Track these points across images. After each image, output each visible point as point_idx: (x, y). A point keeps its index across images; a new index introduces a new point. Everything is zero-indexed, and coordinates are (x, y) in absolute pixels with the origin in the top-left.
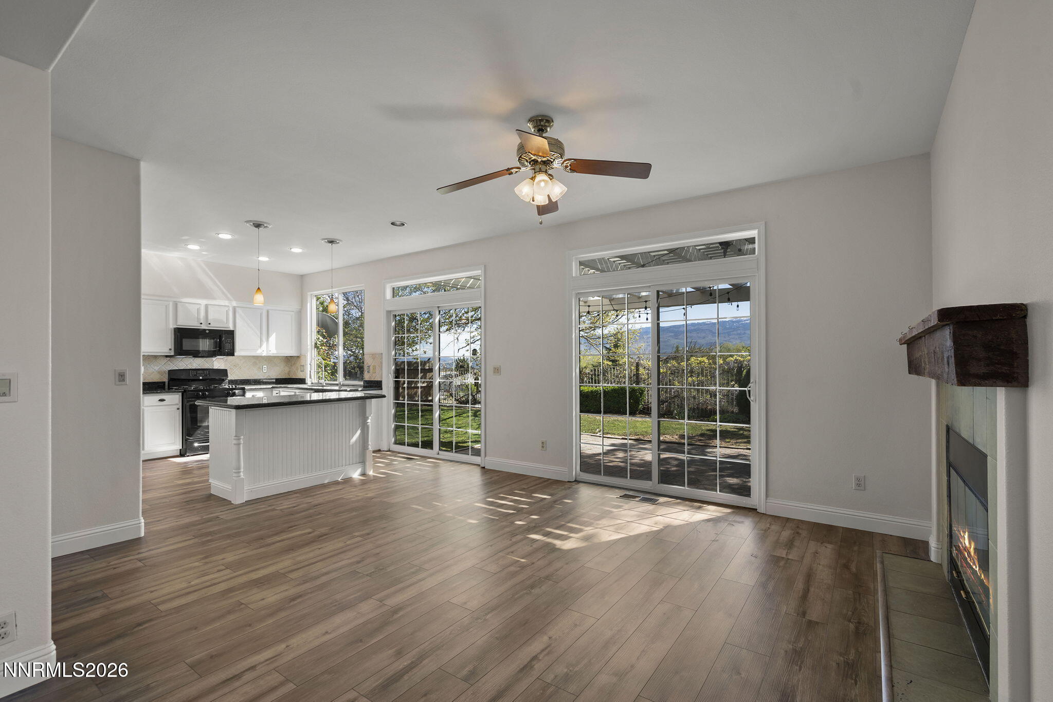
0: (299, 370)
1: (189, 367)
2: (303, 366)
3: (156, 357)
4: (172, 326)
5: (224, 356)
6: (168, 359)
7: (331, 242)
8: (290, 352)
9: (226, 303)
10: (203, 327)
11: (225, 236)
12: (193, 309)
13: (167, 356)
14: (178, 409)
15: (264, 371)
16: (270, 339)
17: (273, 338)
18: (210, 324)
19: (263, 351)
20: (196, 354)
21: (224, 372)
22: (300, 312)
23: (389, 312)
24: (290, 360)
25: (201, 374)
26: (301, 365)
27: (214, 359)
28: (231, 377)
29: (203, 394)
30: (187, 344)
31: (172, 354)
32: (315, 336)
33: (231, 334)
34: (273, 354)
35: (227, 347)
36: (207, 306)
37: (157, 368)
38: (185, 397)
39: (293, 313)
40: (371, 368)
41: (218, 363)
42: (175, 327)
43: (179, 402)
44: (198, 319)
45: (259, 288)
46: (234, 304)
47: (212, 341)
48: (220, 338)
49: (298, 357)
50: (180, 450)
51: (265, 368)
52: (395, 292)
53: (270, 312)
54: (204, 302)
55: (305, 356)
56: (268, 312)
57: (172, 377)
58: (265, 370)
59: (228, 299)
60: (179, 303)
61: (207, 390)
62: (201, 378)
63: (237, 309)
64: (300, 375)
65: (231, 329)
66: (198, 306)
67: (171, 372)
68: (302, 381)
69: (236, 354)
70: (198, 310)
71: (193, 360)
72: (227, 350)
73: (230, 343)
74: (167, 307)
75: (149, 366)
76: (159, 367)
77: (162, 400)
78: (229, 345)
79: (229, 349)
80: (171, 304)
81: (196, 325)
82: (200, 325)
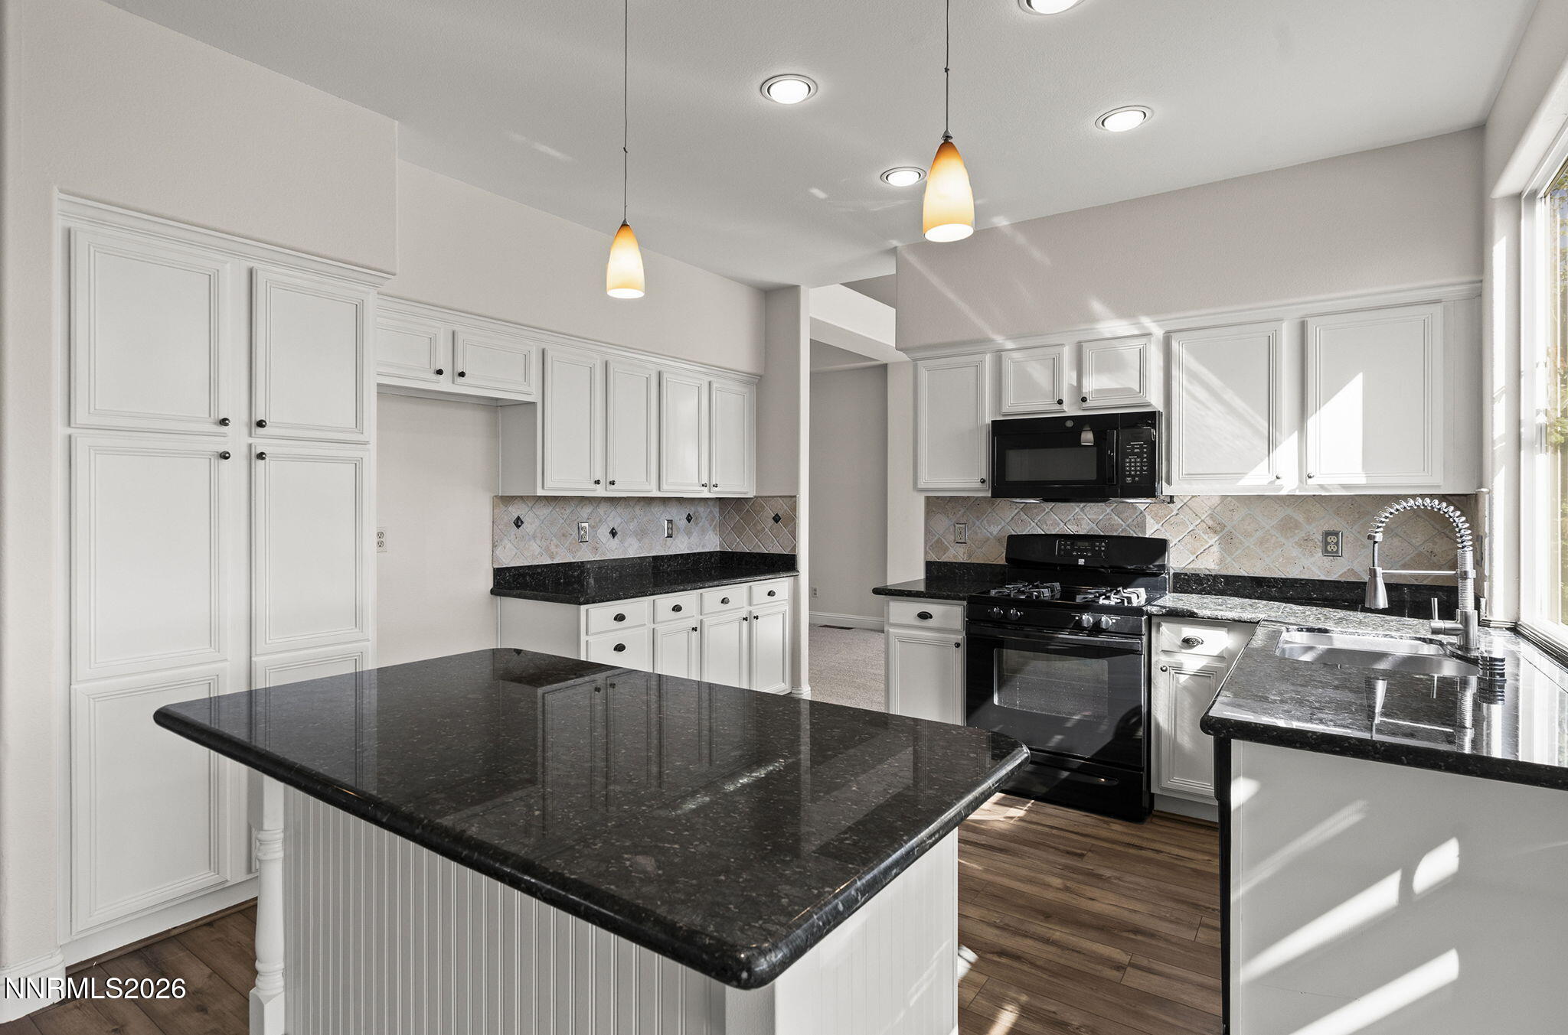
1: (1072, 529)
4: (988, 420)
9: (1145, 323)
14: (958, 645)
18: (1085, 399)
19: (1276, 480)
25: (1085, 550)
28: (1177, 566)
29: (1005, 614)
30: (1022, 465)
31: (988, 493)
33: (1146, 423)
35: (1133, 465)
42: (996, 418)
43: (962, 628)
44: (1054, 390)
49: (1472, 500)
53: (1313, 323)
54: (1070, 336)
56: (1303, 326)
57: (1012, 555)
60: (1004, 354)
62: (1082, 562)
66: (1054, 352)
67: (1015, 542)
69: (1163, 491)
70: (1056, 363)
71: (1082, 510)
72: (1129, 476)
73: (1139, 455)
74: (978, 367)
75: (977, 523)
76: (1000, 527)
77: (924, 616)
78: (1136, 462)
79: (1136, 476)
80: (988, 359)
81: (1048, 408)
82: (1057, 407)
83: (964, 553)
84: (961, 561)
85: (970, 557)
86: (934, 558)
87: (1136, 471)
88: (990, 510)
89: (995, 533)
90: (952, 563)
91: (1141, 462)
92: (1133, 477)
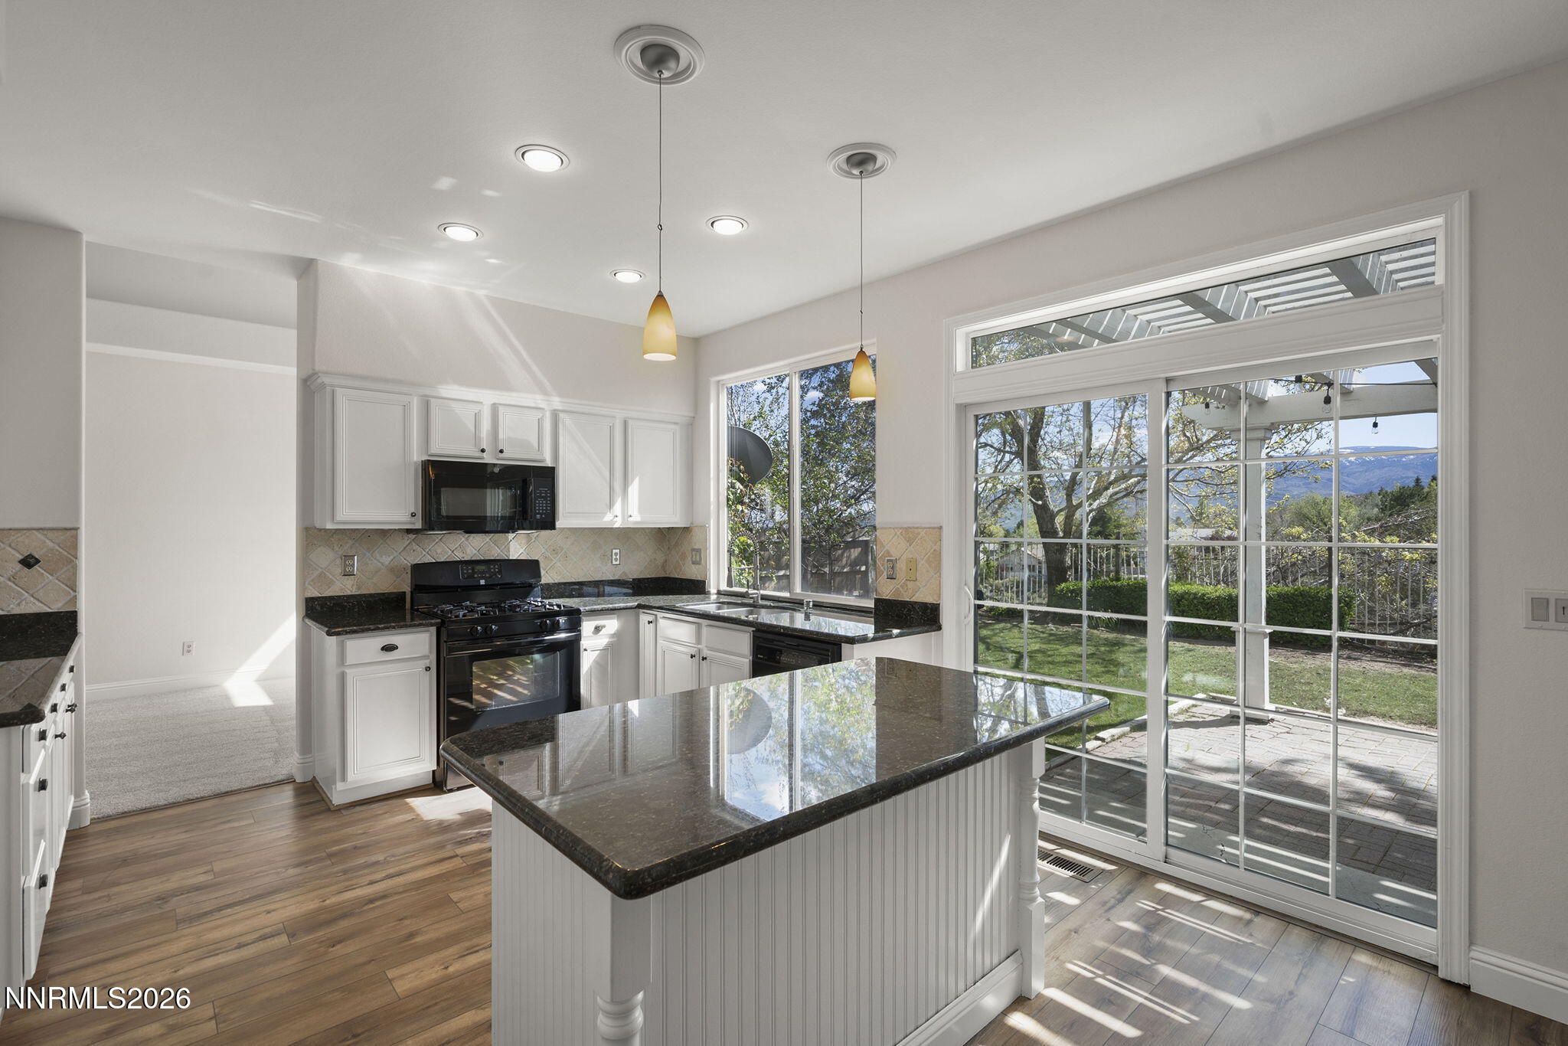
0: (689, 560)
1: (459, 556)
2: (698, 551)
3: (384, 533)
4: (417, 457)
5: (532, 529)
6: (412, 536)
7: (861, 161)
8: (670, 517)
9: (539, 400)
10: (488, 459)
11: (543, 162)
12: (466, 414)
13: (409, 531)
14: (428, 669)
15: (614, 563)
16: (630, 489)
17: (634, 489)
18: (501, 451)
19: (615, 518)
20: (475, 525)
21: (532, 567)
22: (692, 424)
23: (962, 408)
24: (666, 537)
25: (484, 572)
26: (693, 550)
27: (511, 536)
28: (547, 577)
29: (485, 630)
30: (452, 501)
31: (419, 525)
32: (725, 480)
33: (547, 475)
34: (636, 523)
35: (539, 507)
36: (495, 408)
37: (386, 560)
38: (444, 637)
39: (677, 427)
40: (901, 566)
41: (517, 546)
42: (425, 458)
43: (431, 652)
44: (477, 438)
45: (660, 296)
46: (557, 402)
47: (509, 493)
48: (525, 484)
49: (686, 530)
50: (434, 771)
51: (616, 554)
52: (981, 347)
53: (630, 423)
54: (488, 397)
55: (704, 528)
56: (625, 423)
57: (418, 583)
58: (616, 560)
59: (545, 392)
60: (432, 400)
61: (495, 620)
62: (482, 582)
63: (562, 415)
64: (691, 572)
65: (549, 463)
66: (475, 408)
67: (418, 569)
68: (697, 587)
69: (558, 524)
70: (477, 418)
71: (467, 539)
72: (538, 514)
73: (545, 498)
74: (406, 408)
75: (368, 554)
76: (392, 557)
77: (389, 648)
78: (543, 503)
79: (543, 513)
80: (415, 403)
81: (470, 454)
82: (480, 454)
83: (353, 585)
84: (349, 593)
85: (359, 588)
86: (314, 593)
87: (543, 510)
88: (382, 541)
89: (387, 563)
90: (340, 597)
91: (546, 503)
92: (541, 514)
